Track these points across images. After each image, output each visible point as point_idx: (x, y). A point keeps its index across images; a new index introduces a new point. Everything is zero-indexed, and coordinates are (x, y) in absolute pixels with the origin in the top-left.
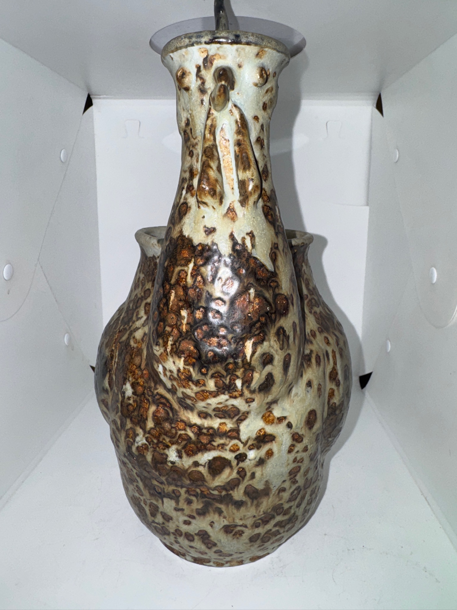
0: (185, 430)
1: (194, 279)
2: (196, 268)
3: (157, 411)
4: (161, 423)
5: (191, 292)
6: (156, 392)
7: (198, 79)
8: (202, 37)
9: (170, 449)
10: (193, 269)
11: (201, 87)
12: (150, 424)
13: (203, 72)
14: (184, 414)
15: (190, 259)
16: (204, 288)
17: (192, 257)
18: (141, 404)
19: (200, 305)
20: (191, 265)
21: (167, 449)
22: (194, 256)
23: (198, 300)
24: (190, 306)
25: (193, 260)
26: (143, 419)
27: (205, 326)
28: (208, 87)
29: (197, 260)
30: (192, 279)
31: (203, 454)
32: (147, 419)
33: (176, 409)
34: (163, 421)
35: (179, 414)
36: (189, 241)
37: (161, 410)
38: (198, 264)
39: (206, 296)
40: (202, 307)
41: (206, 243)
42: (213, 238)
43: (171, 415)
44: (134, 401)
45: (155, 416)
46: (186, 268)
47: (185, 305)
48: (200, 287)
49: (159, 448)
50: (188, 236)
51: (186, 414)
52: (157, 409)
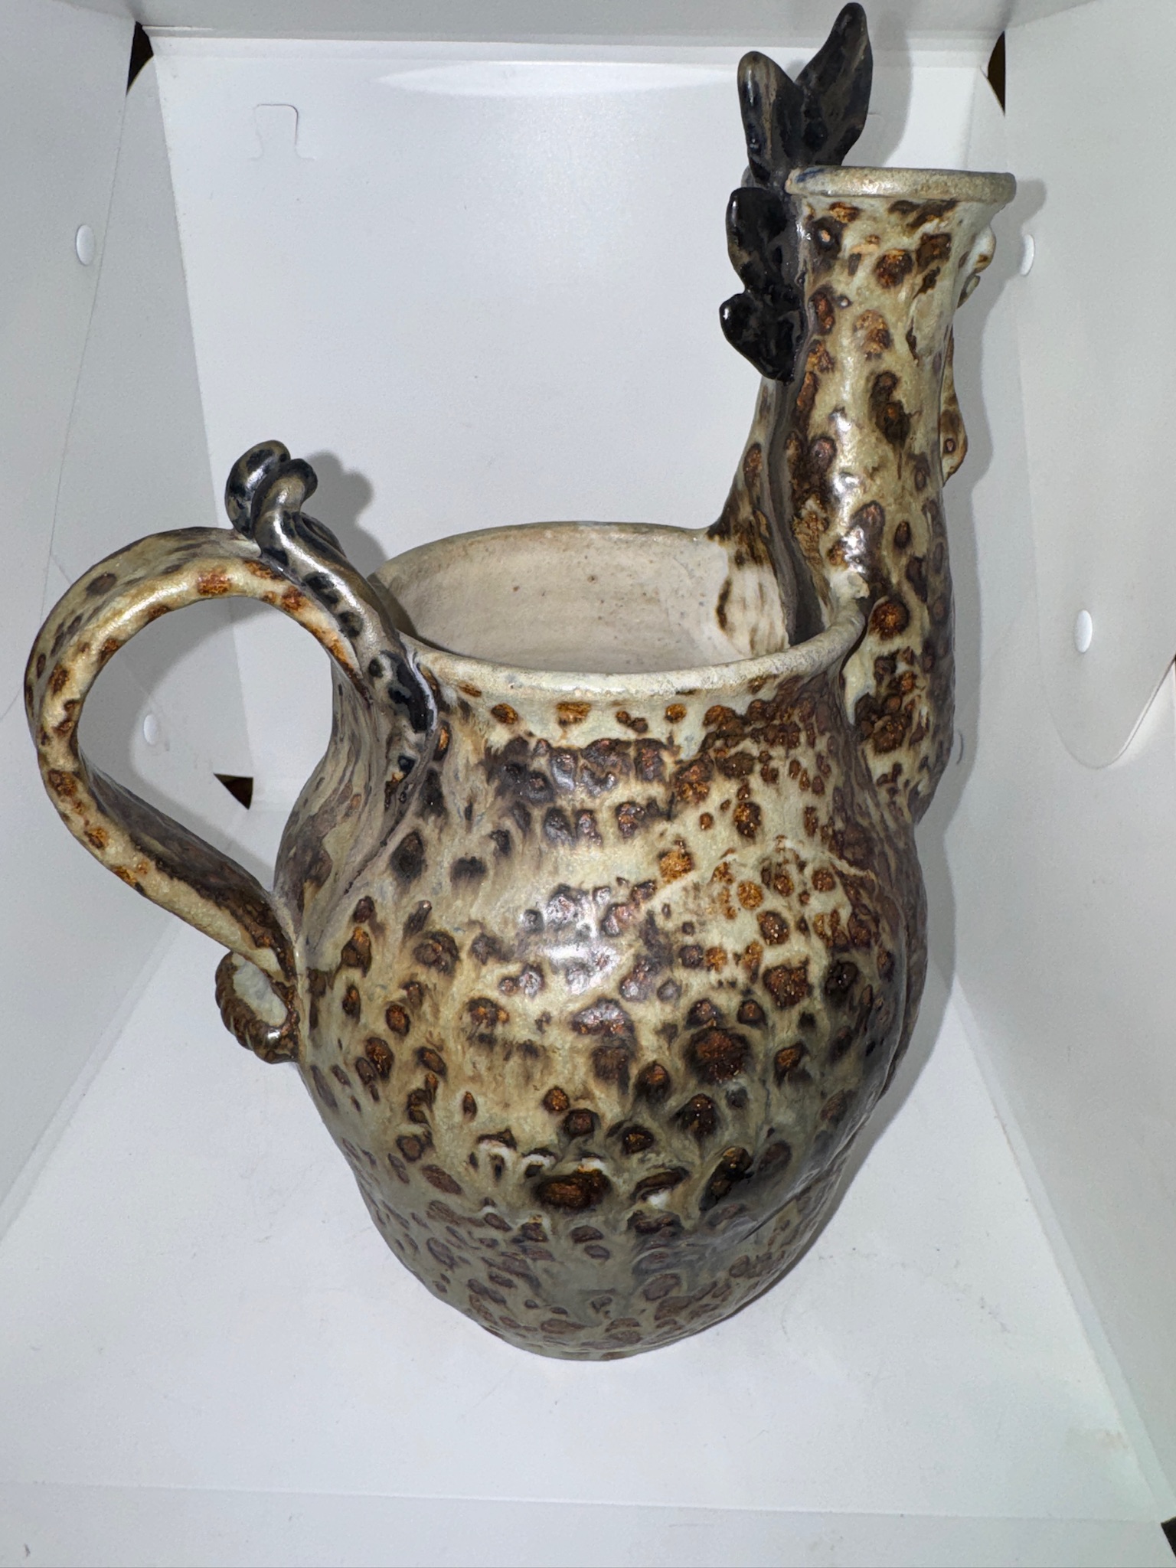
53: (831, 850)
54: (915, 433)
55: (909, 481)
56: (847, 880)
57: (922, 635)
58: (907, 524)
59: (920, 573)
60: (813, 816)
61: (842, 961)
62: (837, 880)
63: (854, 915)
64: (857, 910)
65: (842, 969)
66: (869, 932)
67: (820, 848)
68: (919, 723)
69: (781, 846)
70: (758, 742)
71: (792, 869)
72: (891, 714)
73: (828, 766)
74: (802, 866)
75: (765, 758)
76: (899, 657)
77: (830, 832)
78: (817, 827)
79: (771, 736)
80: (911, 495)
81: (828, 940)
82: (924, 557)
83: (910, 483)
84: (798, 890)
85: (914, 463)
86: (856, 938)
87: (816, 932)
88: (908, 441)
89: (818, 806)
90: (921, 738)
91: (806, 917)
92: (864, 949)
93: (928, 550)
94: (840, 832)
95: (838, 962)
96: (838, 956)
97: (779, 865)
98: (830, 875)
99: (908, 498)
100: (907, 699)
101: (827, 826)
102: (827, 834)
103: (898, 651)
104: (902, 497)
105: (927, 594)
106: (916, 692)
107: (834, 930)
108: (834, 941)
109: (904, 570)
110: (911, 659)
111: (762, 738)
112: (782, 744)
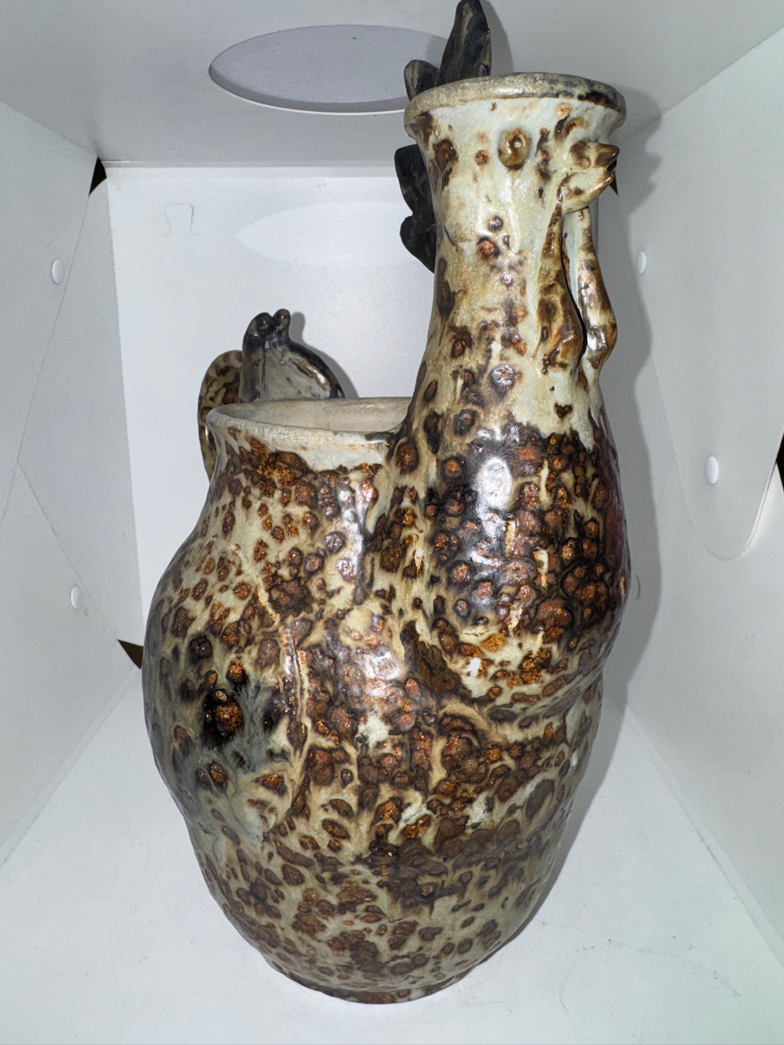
0: (501, 759)
1: (553, 497)
2: (554, 477)
3: (449, 747)
4: (460, 764)
5: (549, 517)
6: (441, 712)
7: (540, 153)
8: (575, 86)
9: (475, 804)
10: (548, 479)
11: (542, 167)
12: (438, 774)
13: (551, 143)
14: (497, 732)
15: (541, 461)
16: (571, 507)
17: (542, 458)
18: (413, 747)
19: (568, 536)
20: (545, 473)
21: (468, 805)
22: (547, 456)
23: (564, 528)
24: (551, 542)
25: (546, 463)
26: (421, 771)
27: (578, 570)
28: (554, 169)
29: (553, 462)
30: (551, 496)
31: (524, 788)
32: (430, 768)
33: (482, 730)
34: (463, 759)
35: (487, 736)
36: (532, 431)
37: (456, 741)
38: (556, 467)
39: (575, 519)
40: (570, 538)
41: (562, 433)
42: (571, 422)
43: (475, 743)
44: (394, 747)
45: (446, 756)
46: (535, 479)
47: (542, 542)
48: (563, 506)
49: (453, 810)
50: (528, 423)
51: (501, 732)
52: (448, 743)
53: (265, 580)
54: (458, 308)
55: (446, 348)
56: (255, 603)
57: (426, 480)
58: (436, 383)
59: (436, 427)
60: (264, 549)
61: (208, 637)
62: (249, 598)
63: (238, 623)
64: (242, 623)
65: (204, 642)
66: (237, 642)
67: (257, 573)
68: (413, 561)
69: (237, 552)
70: (247, 479)
71: (234, 570)
72: (393, 539)
73: (296, 529)
74: (239, 573)
75: (248, 492)
76: (406, 493)
77: (273, 570)
78: (264, 559)
79: (256, 479)
80: (445, 359)
81: (212, 620)
82: (443, 414)
83: (447, 348)
84: (226, 583)
85: (454, 334)
86: (226, 635)
87: (212, 610)
88: (452, 315)
89: (271, 546)
90: (414, 577)
91: (214, 598)
92: (226, 647)
93: (448, 410)
94: (281, 577)
95: (205, 637)
96: (208, 633)
97: (230, 562)
98: (249, 591)
99: (441, 362)
100: (406, 533)
101: (272, 565)
102: (269, 570)
103: (406, 487)
104: (437, 360)
105: (438, 448)
106: (413, 531)
107: (221, 618)
108: (214, 624)
109: (423, 420)
110: (415, 500)
111: (250, 477)
112: (261, 489)
